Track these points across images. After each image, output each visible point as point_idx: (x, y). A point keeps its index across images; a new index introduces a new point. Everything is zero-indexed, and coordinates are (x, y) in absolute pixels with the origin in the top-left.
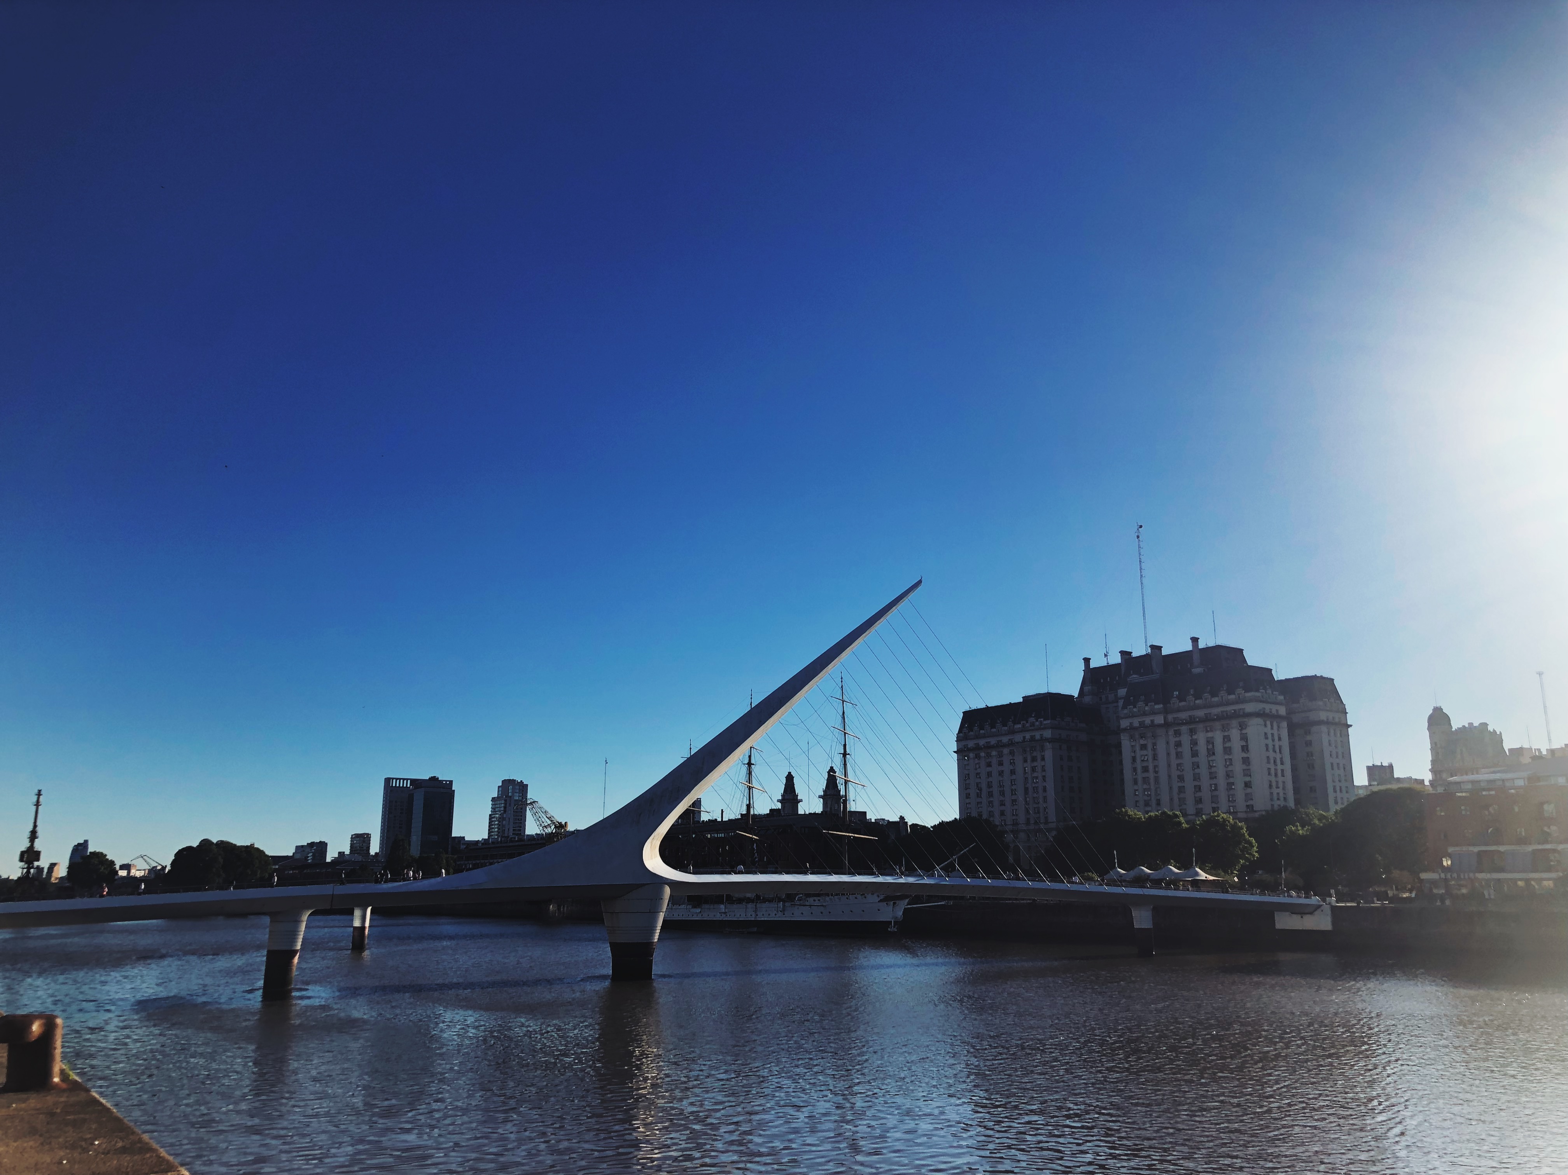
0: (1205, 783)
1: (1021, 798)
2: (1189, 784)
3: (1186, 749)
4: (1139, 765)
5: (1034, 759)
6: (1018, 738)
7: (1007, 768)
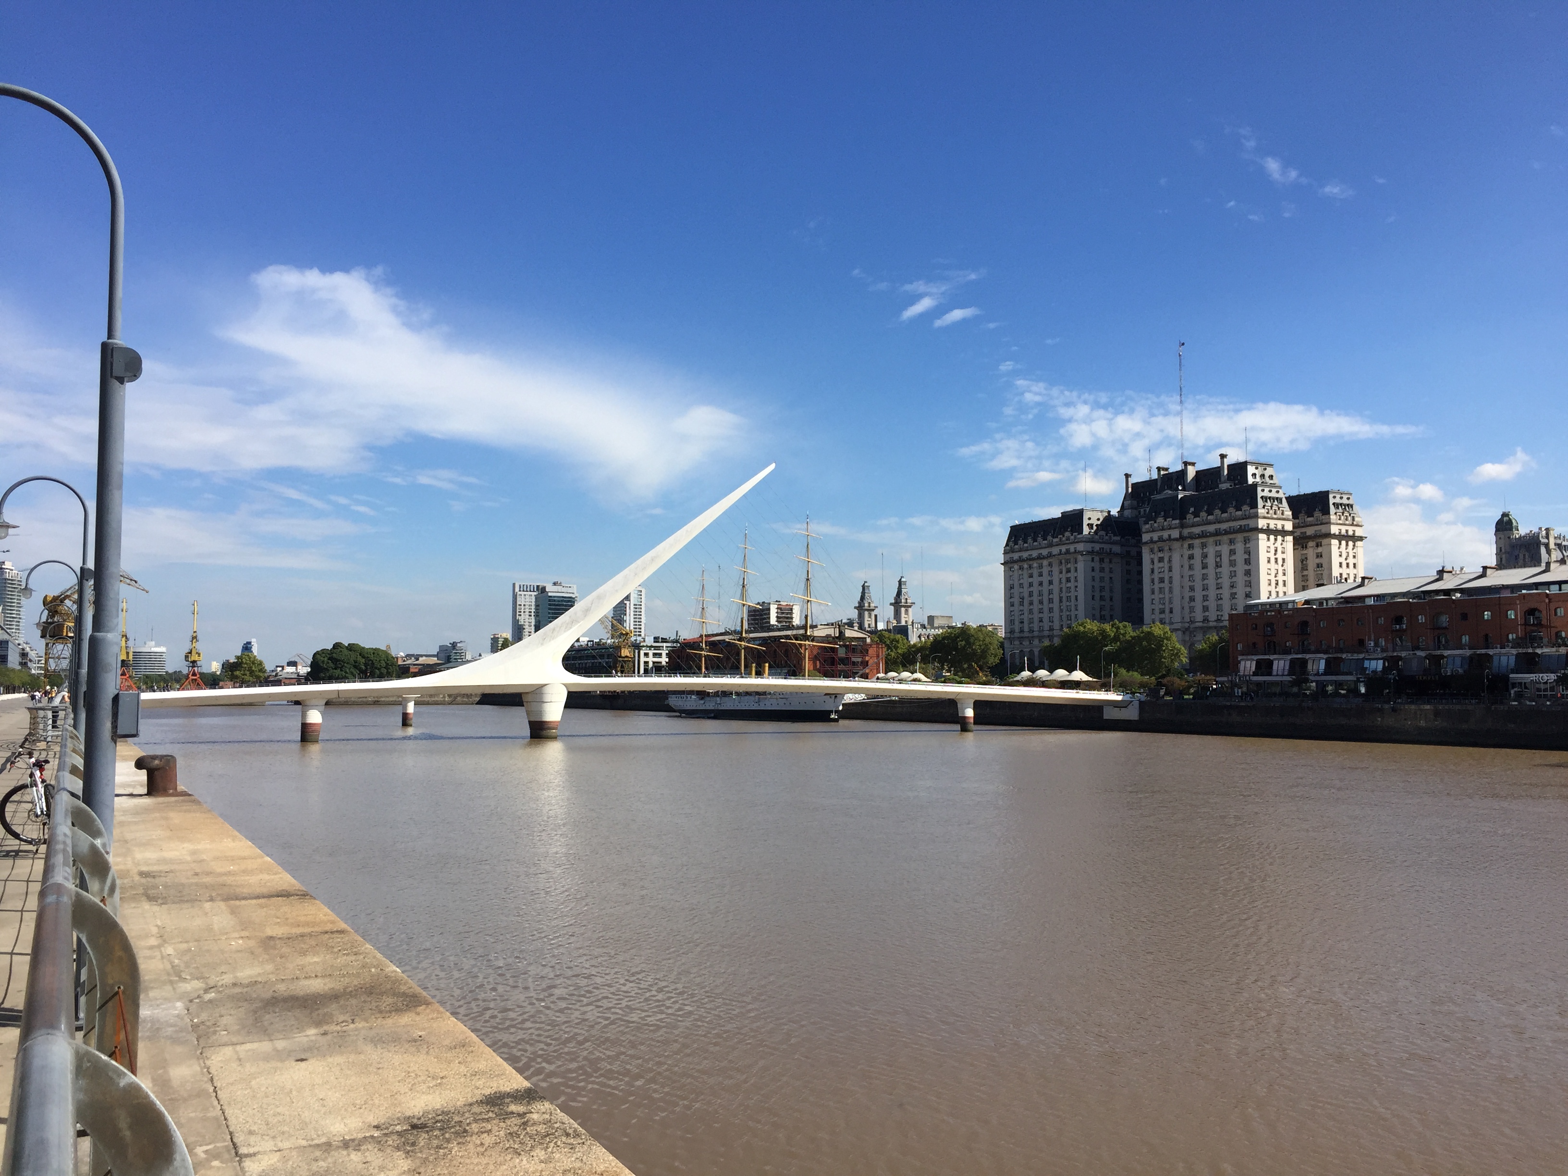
0: (1212, 593)
1: (1056, 605)
2: (1198, 594)
3: (1197, 562)
4: (1156, 577)
5: (1068, 571)
6: (1055, 550)
7: (1045, 579)
